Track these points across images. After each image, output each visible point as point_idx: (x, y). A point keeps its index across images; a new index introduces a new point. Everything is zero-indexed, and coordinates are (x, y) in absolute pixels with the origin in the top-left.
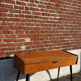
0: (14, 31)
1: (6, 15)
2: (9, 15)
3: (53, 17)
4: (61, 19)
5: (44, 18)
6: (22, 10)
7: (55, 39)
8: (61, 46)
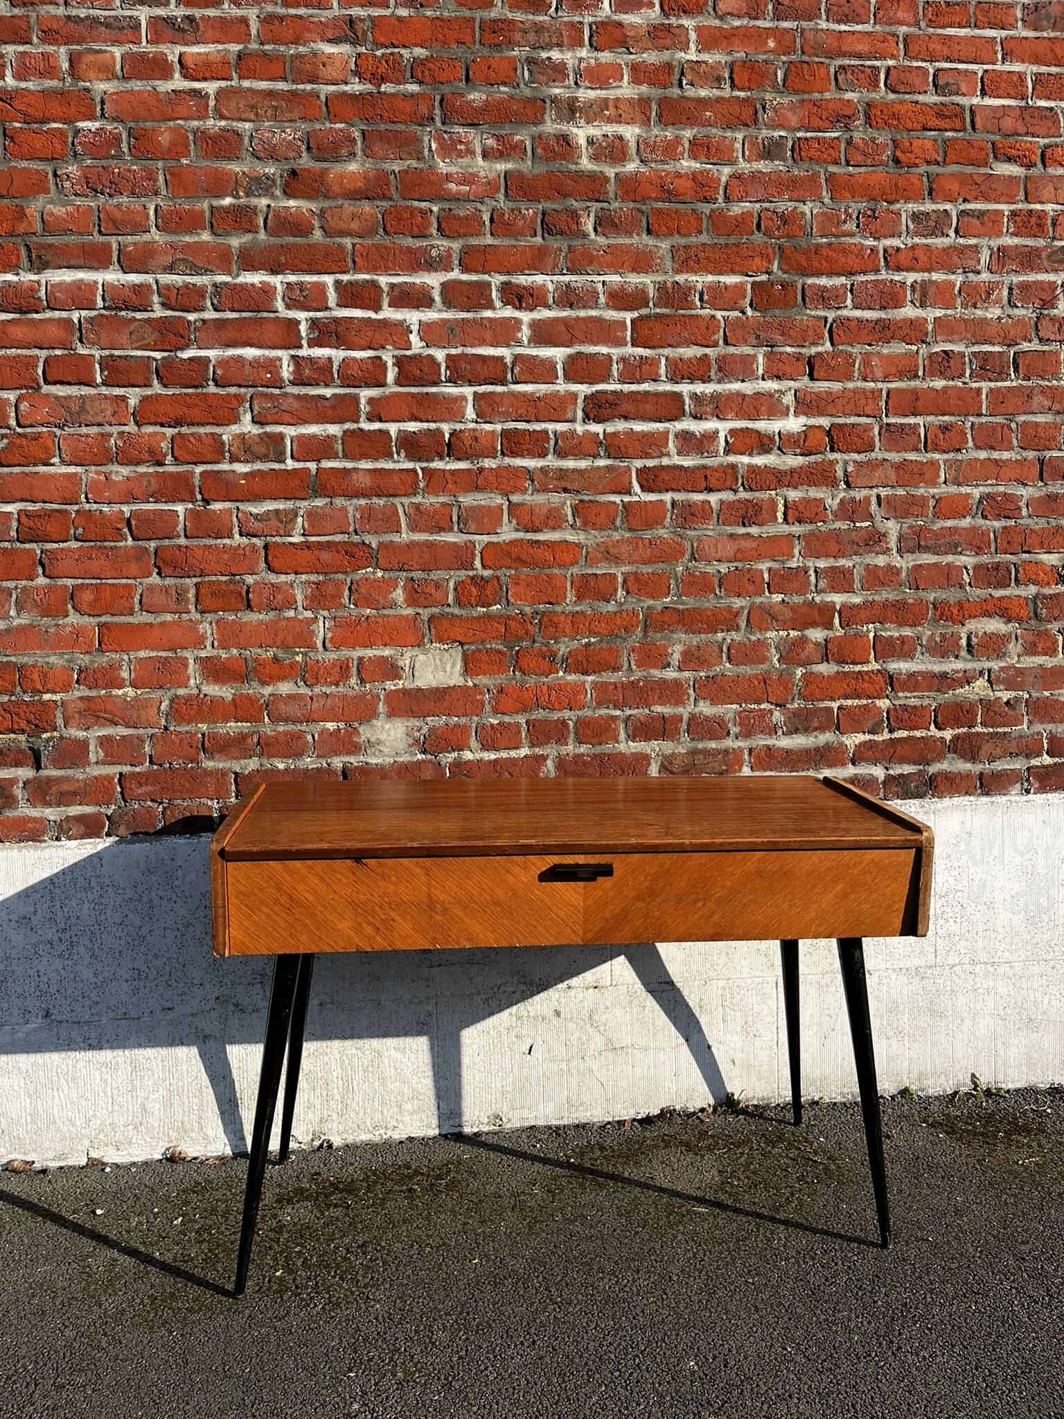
0: (299, 586)
1: (217, 450)
2: (247, 450)
3: (722, 427)
4: (836, 438)
5: (614, 447)
6: (365, 394)
7: (764, 659)
8: (853, 740)
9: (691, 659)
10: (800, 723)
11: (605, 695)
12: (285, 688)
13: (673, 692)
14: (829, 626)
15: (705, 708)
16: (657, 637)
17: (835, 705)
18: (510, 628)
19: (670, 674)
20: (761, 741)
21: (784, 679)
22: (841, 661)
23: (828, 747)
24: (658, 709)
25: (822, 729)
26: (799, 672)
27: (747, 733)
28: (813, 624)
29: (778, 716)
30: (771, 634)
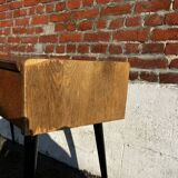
0: (28, 9)
7: (138, 24)
8: (170, 58)
9: (114, 25)
10: (148, 50)
11: (88, 38)
12: (24, 35)
13: (106, 37)
14: (168, 9)
15: (115, 43)
16: (103, 18)
17: (165, 43)
18: (66, 17)
19: (106, 30)
20: (133, 56)
21: (145, 32)
22: (171, 24)
23: (159, 60)
24: (101, 42)
25: (157, 52)
26: (152, 29)
27: (128, 52)
28: (160, 9)
29: (141, 46)
30: (143, 14)
